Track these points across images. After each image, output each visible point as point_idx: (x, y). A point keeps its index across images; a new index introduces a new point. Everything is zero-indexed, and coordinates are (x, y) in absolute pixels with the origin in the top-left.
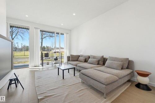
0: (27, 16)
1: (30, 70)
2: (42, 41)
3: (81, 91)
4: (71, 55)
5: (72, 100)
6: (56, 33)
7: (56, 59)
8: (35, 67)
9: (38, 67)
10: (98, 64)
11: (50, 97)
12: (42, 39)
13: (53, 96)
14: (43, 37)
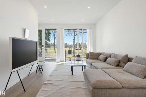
0: (53, 20)
1: (57, 63)
2: (74, 38)
3: (77, 89)
4: (90, 52)
5: (62, 92)
6: (79, 30)
7: (78, 56)
8: (61, 61)
9: (63, 61)
10: (118, 65)
11: (51, 85)
12: (74, 36)
13: (54, 85)
14: (75, 35)
